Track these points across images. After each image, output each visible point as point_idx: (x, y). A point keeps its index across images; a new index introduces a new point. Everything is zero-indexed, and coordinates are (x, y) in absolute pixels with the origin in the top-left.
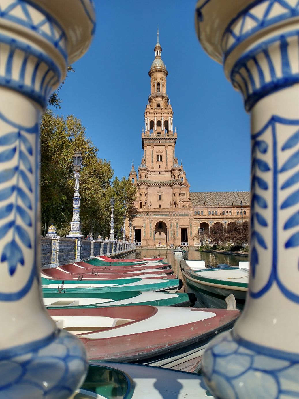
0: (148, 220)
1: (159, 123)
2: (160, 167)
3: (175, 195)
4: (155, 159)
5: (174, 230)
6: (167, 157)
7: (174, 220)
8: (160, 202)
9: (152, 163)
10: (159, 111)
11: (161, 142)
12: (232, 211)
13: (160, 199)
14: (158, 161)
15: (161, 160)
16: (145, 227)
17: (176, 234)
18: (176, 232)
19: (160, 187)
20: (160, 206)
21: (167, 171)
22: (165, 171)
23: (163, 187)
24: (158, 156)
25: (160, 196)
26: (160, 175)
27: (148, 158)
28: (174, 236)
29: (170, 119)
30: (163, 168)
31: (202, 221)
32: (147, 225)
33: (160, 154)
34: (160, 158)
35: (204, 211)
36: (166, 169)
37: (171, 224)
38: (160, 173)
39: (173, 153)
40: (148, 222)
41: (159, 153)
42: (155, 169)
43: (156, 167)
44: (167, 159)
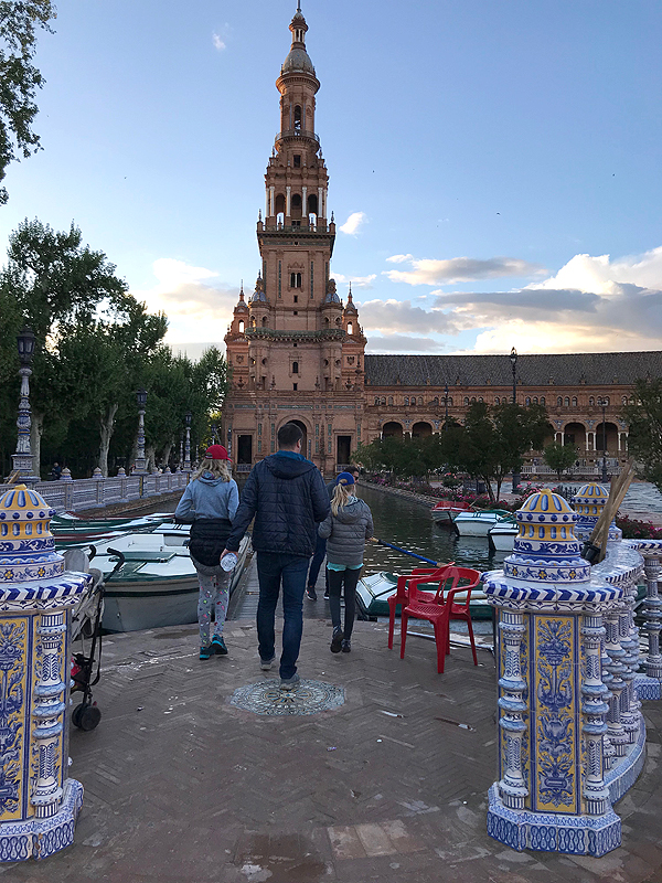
0: (266, 416)
1: (296, 200)
2: (296, 301)
3: (327, 363)
4: (286, 280)
5: (322, 440)
6: (312, 278)
7: (323, 417)
8: (295, 378)
9: (280, 290)
10: (297, 172)
11: (300, 244)
12: (454, 399)
13: (295, 370)
14: (293, 285)
15: (299, 285)
16: (260, 431)
17: (326, 448)
18: (326, 443)
19: (295, 345)
20: (295, 385)
21: (312, 310)
22: (307, 310)
23: (303, 346)
24: (294, 274)
25: (296, 365)
26: (296, 318)
27: (271, 279)
28: (322, 452)
29: (321, 192)
30: (302, 303)
31: (388, 418)
32: (265, 428)
33: (296, 271)
34: (296, 280)
35: (395, 398)
36: (310, 305)
37: (317, 425)
38: (296, 313)
40: (265, 422)
41: (294, 269)
42: (285, 305)
43: (287, 299)
44: (312, 282)
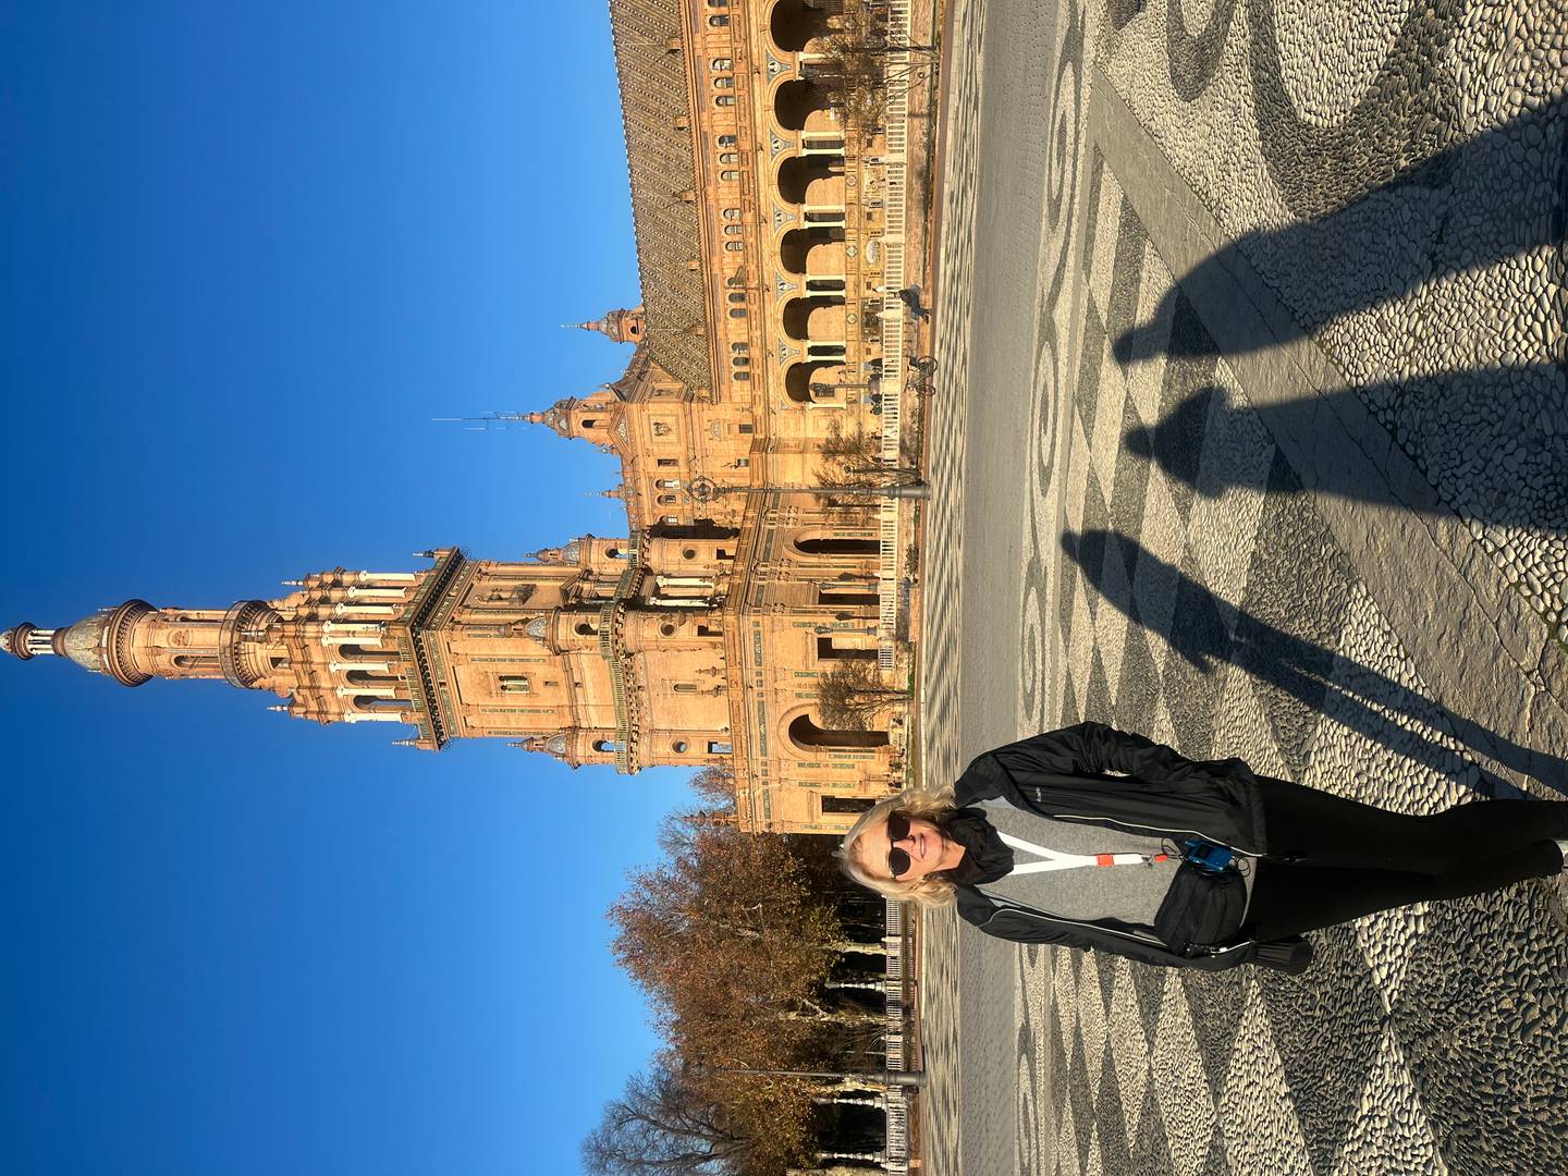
2: (556, 684)
4: (519, 700)
6: (505, 660)
9: (538, 711)
11: (443, 678)
12: (725, 204)
13: (689, 688)
14: (525, 688)
15: (522, 679)
16: (812, 785)
19: (641, 688)
21: (566, 664)
22: (568, 670)
23: (640, 677)
24: (504, 688)
25: (680, 687)
26: (589, 684)
27: (520, 723)
29: (331, 641)
30: (556, 674)
33: (495, 685)
34: (513, 683)
37: (799, 696)
38: (577, 685)
39: (480, 636)
40: (794, 774)
41: (493, 687)
42: (565, 702)
43: (554, 698)
44: (512, 660)
